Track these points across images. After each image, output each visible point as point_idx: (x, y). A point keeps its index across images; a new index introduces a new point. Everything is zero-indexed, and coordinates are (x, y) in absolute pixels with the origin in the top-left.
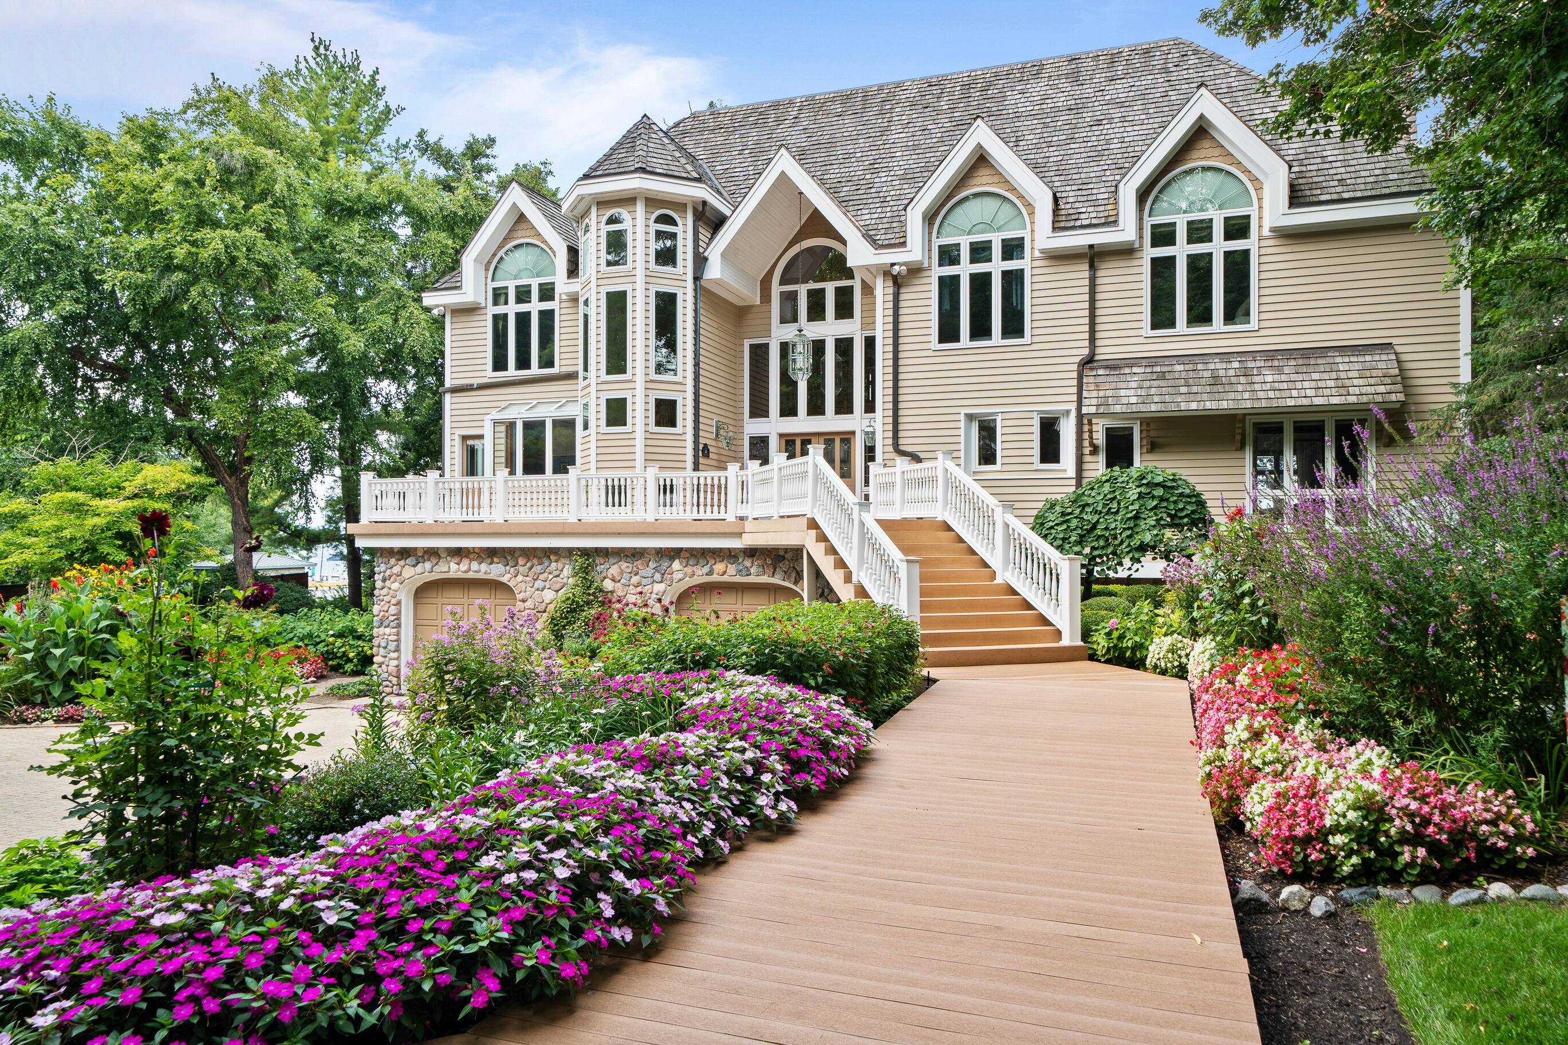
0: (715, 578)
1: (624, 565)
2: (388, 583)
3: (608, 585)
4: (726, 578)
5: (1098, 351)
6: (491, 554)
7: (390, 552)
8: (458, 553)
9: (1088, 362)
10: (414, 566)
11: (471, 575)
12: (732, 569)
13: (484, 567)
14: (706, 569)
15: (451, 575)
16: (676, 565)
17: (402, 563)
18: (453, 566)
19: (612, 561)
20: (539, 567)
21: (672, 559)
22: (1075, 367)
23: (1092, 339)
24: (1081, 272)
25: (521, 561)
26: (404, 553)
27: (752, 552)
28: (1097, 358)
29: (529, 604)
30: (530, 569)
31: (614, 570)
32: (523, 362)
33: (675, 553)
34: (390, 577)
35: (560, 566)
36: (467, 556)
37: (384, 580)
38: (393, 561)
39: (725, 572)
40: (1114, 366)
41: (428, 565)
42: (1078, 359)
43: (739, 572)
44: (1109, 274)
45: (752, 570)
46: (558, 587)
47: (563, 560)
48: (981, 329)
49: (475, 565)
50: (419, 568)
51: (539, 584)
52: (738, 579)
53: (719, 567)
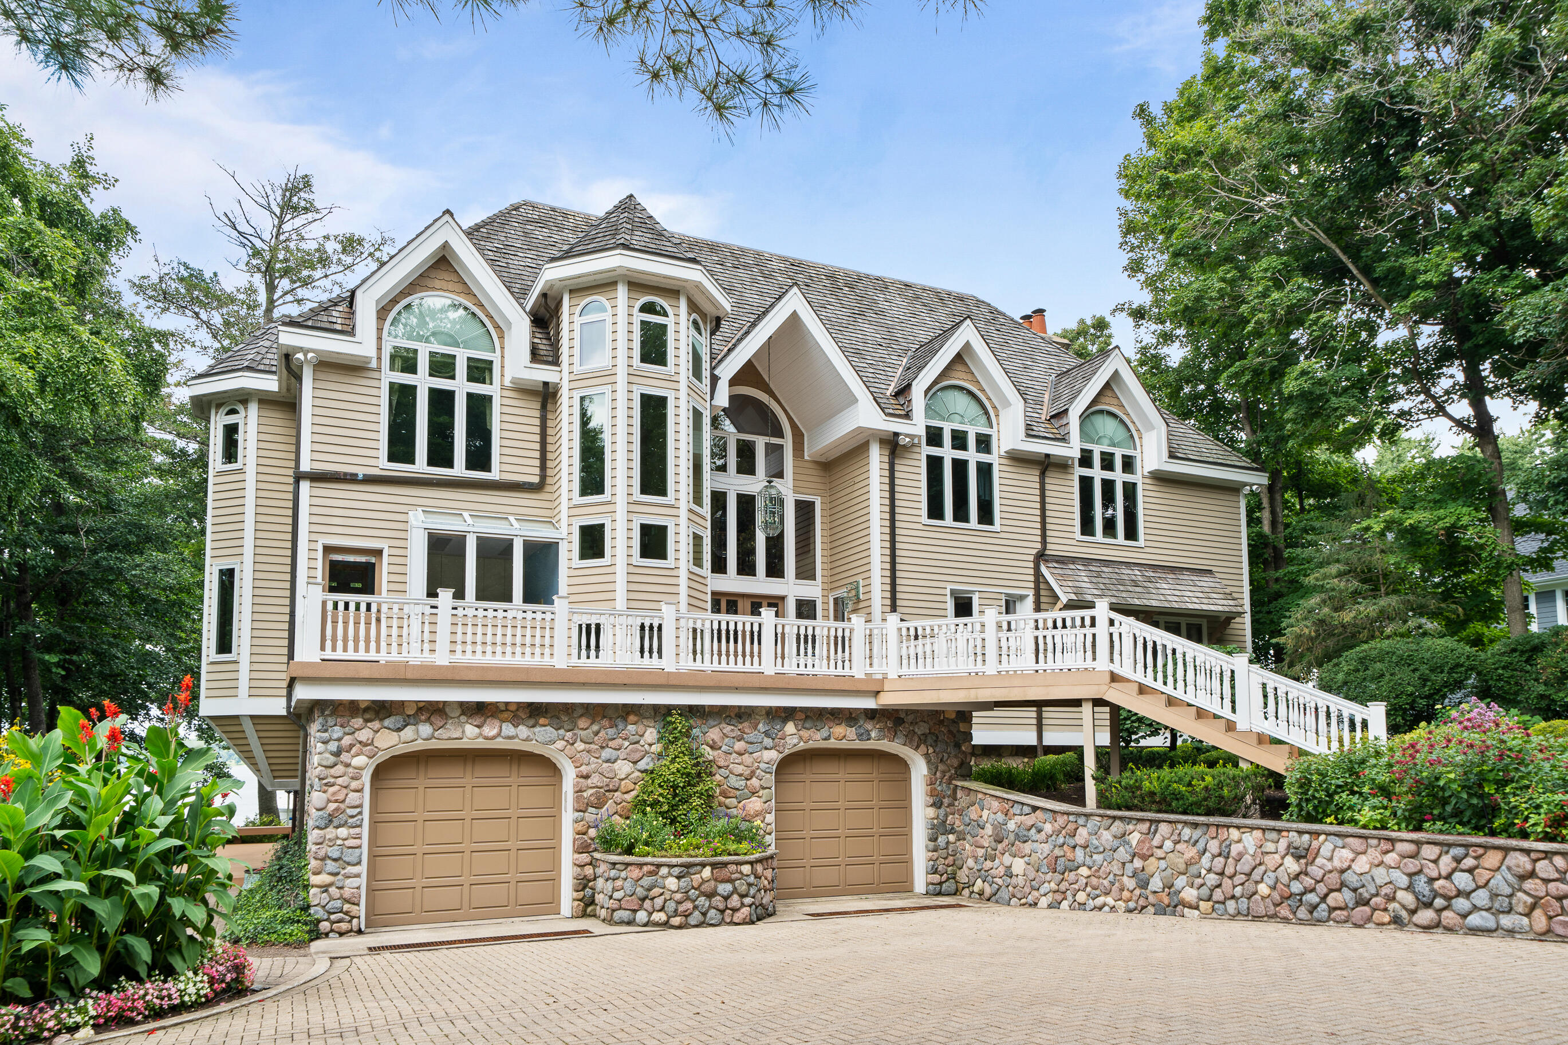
0: (833, 744)
1: (728, 729)
2: (345, 757)
3: (709, 753)
4: (844, 745)
5: (1049, 546)
6: (535, 712)
7: (353, 708)
8: (479, 711)
9: (1041, 556)
10: (399, 730)
11: (500, 744)
12: (851, 732)
13: (523, 731)
14: (824, 732)
15: (465, 744)
16: (790, 728)
17: (376, 725)
18: (470, 730)
19: (711, 722)
20: (611, 731)
21: (785, 721)
22: (1032, 558)
23: (1044, 536)
24: (1031, 478)
25: (582, 723)
26: (380, 710)
27: (871, 714)
28: (1047, 552)
29: (595, 780)
30: (596, 734)
31: (714, 734)
32: (441, 455)
33: (788, 714)
34: (352, 746)
35: (641, 728)
36: (493, 716)
37: (337, 754)
38: (358, 722)
39: (843, 737)
40: (1063, 560)
41: (425, 729)
42: (1034, 552)
43: (860, 736)
44: (1053, 482)
45: (873, 734)
46: (637, 756)
47: (645, 722)
48: (961, 513)
49: (508, 729)
50: (408, 732)
51: (606, 753)
52: (858, 745)
53: (839, 730)
